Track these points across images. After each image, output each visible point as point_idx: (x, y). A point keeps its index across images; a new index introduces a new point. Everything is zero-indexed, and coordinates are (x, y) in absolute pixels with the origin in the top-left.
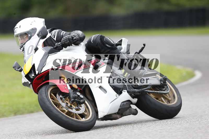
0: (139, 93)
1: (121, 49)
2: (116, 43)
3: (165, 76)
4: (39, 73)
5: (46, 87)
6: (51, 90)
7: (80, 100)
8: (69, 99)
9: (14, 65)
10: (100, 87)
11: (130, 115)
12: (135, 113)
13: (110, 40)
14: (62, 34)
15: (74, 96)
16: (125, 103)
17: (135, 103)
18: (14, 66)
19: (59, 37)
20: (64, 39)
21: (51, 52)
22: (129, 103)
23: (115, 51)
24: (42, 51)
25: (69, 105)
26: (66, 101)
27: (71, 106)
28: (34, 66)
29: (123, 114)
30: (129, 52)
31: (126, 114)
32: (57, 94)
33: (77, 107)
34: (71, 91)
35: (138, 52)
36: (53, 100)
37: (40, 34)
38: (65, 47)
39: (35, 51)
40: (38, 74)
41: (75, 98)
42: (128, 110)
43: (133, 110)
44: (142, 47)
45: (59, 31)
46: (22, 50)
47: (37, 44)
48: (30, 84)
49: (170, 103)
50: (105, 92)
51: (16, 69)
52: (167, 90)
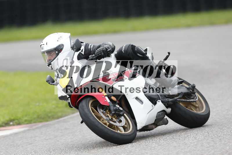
0: (172, 102)
3: (193, 84)
5: (87, 100)
6: (91, 103)
7: (120, 112)
8: (109, 112)
9: (47, 79)
10: (137, 98)
13: (141, 49)
14: (89, 48)
15: (114, 108)
16: (160, 113)
19: (87, 51)
20: (98, 51)
22: (164, 114)
25: (110, 117)
26: (107, 114)
27: (112, 119)
32: (98, 108)
34: (111, 104)
36: (95, 114)
37: (75, 47)
41: (115, 110)
48: (68, 98)
50: (141, 103)
51: (50, 83)
52: (195, 98)
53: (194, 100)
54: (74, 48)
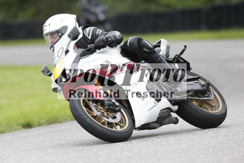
1: (160, 51)
2: (155, 44)
3: (209, 81)
7: (116, 108)
9: (43, 69)
11: (170, 123)
12: (176, 122)
14: (97, 33)
15: (108, 103)
16: (164, 111)
17: (176, 111)
19: (94, 36)
21: (83, 55)
22: (169, 111)
24: (73, 54)
29: (163, 123)
30: (168, 55)
31: (166, 123)
35: (179, 54)
38: (99, 49)
39: (65, 53)
41: (110, 105)
42: (168, 119)
43: (173, 119)
44: (183, 49)
45: (95, 29)
46: (52, 50)
47: (67, 46)
51: (45, 74)
52: (211, 96)
53: (208, 98)
54: (70, 36)
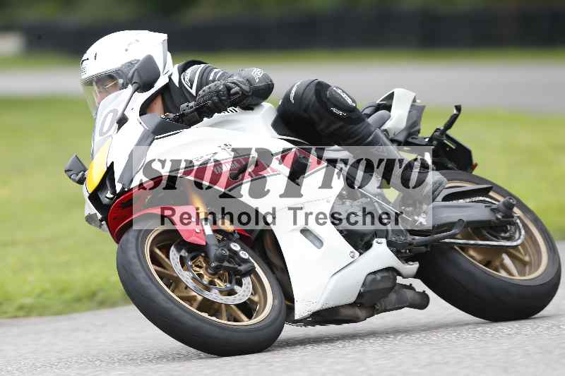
0: (426, 246)
2: (378, 102)
3: (510, 199)
4: (123, 188)
6: (153, 236)
7: (240, 265)
8: (205, 262)
9: (67, 165)
11: (402, 308)
13: (344, 95)
14: (211, 78)
16: (378, 277)
18: (67, 168)
20: (204, 91)
21: (162, 130)
22: (391, 276)
23: (359, 126)
24: (136, 127)
25: (206, 280)
26: (198, 269)
27: (212, 283)
28: (110, 170)
29: (378, 308)
31: (388, 308)
33: (228, 285)
35: (442, 128)
36: (157, 268)
38: (210, 116)
39: (117, 125)
40: (123, 192)
42: (392, 296)
45: (205, 69)
48: (101, 221)
49: (525, 276)
50: (318, 244)
51: (72, 177)
52: (517, 236)
53: (510, 243)
54: (133, 82)
